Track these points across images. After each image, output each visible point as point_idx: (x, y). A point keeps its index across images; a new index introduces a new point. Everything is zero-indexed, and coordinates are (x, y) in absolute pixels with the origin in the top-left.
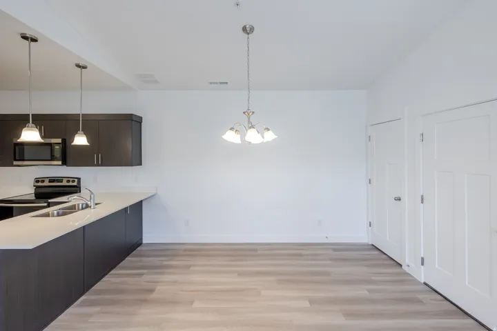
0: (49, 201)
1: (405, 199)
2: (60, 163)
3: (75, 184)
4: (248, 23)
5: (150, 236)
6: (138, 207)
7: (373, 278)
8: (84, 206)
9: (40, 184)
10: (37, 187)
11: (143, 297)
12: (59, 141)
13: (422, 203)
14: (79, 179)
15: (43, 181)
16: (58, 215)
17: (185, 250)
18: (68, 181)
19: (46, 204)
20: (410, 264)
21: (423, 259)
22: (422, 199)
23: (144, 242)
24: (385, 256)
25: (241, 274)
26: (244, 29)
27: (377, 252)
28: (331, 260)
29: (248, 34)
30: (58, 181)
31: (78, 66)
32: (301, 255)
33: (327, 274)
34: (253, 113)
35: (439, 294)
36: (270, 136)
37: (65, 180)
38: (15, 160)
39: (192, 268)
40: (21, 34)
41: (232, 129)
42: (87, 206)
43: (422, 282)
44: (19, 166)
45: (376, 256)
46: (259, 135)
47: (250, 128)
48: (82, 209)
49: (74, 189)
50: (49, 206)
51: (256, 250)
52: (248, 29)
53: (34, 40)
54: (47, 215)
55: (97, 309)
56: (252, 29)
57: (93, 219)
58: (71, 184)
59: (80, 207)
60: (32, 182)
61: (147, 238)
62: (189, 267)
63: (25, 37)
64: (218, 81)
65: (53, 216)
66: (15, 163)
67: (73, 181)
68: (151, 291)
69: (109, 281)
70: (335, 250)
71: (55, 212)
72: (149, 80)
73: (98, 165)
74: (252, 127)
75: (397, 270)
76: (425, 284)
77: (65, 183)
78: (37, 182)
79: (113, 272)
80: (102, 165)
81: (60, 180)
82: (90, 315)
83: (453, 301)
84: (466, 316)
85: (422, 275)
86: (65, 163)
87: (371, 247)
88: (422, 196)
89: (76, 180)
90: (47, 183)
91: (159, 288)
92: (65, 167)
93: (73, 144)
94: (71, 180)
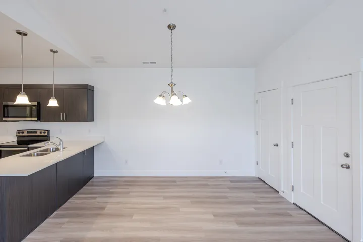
0: (29, 146)
1: (281, 145)
2: (36, 119)
3: (46, 134)
4: (172, 22)
5: (99, 171)
6: (91, 151)
7: (258, 200)
8: (54, 149)
9: (21, 134)
10: (19, 137)
11: (98, 212)
12: (35, 103)
13: (293, 147)
14: (49, 131)
15: (23, 132)
16: (38, 155)
17: (125, 181)
18: (41, 132)
19: (26, 149)
20: (284, 190)
21: (293, 186)
22: (293, 145)
23: (95, 176)
24: (268, 186)
25: (165, 198)
26: (169, 27)
27: (262, 183)
28: (229, 188)
29: (172, 30)
30: (34, 132)
31: (52, 51)
32: (208, 185)
33: (226, 197)
34: (175, 84)
35: (304, 210)
36: (187, 101)
37: (39, 132)
38: (4, 117)
39: (130, 194)
40: (17, 31)
41: (160, 96)
42: (57, 149)
43: (293, 203)
44: (6, 121)
45: (261, 186)
46: (179, 100)
47: (173, 95)
48: (53, 151)
49: (45, 138)
50: (29, 150)
51: (175, 182)
52: (172, 27)
53: (25, 35)
54: (30, 155)
55: (67, 220)
56: (174, 27)
57: (62, 159)
58: (43, 134)
59: (52, 151)
60: (15, 133)
61: (97, 173)
62: (128, 192)
63: (19, 33)
64: (149, 61)
65: (34, 156)
66: (4, 119)
67: (45, 132)
68: (103, 208)
69: (73, 201)
70: (231, 181)
71: (36, 153)
72: (100, 61)
73: (63, 121)
74: (175, 94)
75: (275, 195)
76: (295, 204)
77: (38, 134)
78: (19, 133)
79: (74, 196)
80: (66, 121)
81: (35, 131)
82: (62, 224)
83: (313, 215)
84: (321, 224)
85: (292, 198)
86: (39, 119)
87: (258, 179)
88: (293, 143)
89: (47, 131)
90: (25, 134)
91: (108, 206)
92: (39, 122)
93: (48, 106)
94: (43, 131)
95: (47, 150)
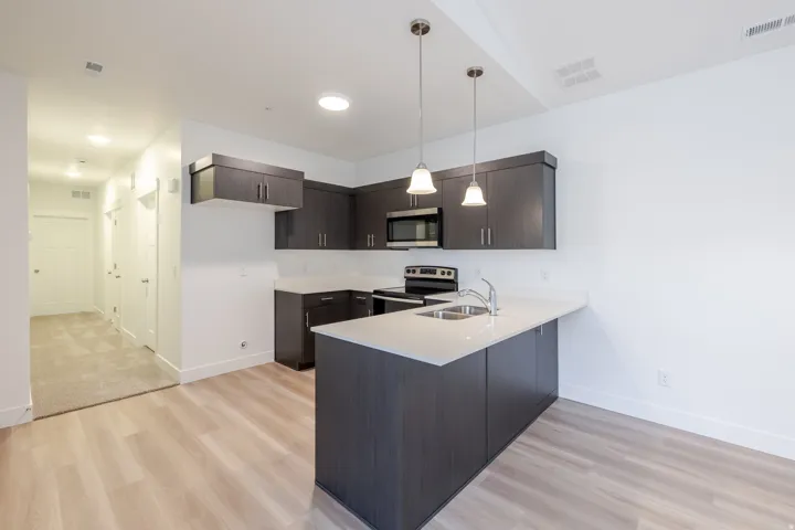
0: (426, 297)
2: (435, 243)
3: (451, 277)
6: (553, 325)
8: (473, 310)
9: (411, 275)
10: (408, 279)
12: (432, 211)
14: (456, 271)
15: (414, 272)
16: (444, 317)
18: (443, 273)
19: (422, 302)
23: (561, 394)
30: (431, 272)
37: (439, 271)
38: (389, 241)
40: (412, 22)
42: (478, 311)
44: (392, 249)
48: (471, 315)
49: (450, 285)
50: (425, 305)
53: (426, 29)
54: (431, 315)
58: (446, 277)
59: (468, 312)
60: (402, 273)
61: (565, 389)
63: (415, 29)
65: (438, 317)
66: (389, 244)
67: (449, 273)
71: (440, 313)
73: (486, 247)
77: (438, 275)
78: (408, 271)
80: (492, 247)
81: (433, 270)
86: (441, 245)
89: (453, 271)
90: (418, 274)
92: (441, 249)
93: (463, 204)
94: (446, 271)
95: (457, 309)
